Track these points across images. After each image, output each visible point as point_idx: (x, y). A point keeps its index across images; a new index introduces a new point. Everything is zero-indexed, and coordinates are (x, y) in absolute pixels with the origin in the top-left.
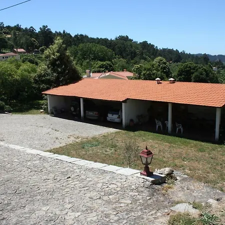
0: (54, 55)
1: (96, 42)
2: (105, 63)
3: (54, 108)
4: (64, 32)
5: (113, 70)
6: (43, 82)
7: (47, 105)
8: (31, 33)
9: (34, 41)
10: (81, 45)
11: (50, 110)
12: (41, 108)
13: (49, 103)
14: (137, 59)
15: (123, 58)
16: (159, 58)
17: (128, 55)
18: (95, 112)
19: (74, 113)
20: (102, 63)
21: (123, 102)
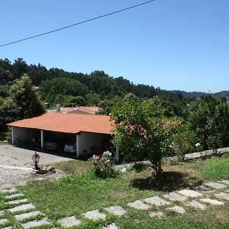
0: (20, 90)
1: (71, 76)
2: (76, 98)
3: (18, 139)
4: (39, 65)
5: (84, 105)
6: (8, 114)
7: (11, 136)
8: (5, 65)
9: (9, 73)
10: (55, 79)
11: (14, 141)
12: (6, 139)
13: (12, 134)
14: (110, 94)
15: (97, 93)
16: (130, 94)
17: (102, 90)
18: (53, 143)
19: (35, 144)
20: (73, 98)
21: (77, 134)
